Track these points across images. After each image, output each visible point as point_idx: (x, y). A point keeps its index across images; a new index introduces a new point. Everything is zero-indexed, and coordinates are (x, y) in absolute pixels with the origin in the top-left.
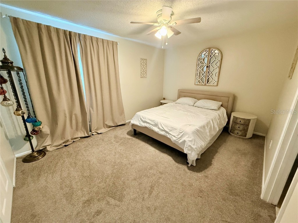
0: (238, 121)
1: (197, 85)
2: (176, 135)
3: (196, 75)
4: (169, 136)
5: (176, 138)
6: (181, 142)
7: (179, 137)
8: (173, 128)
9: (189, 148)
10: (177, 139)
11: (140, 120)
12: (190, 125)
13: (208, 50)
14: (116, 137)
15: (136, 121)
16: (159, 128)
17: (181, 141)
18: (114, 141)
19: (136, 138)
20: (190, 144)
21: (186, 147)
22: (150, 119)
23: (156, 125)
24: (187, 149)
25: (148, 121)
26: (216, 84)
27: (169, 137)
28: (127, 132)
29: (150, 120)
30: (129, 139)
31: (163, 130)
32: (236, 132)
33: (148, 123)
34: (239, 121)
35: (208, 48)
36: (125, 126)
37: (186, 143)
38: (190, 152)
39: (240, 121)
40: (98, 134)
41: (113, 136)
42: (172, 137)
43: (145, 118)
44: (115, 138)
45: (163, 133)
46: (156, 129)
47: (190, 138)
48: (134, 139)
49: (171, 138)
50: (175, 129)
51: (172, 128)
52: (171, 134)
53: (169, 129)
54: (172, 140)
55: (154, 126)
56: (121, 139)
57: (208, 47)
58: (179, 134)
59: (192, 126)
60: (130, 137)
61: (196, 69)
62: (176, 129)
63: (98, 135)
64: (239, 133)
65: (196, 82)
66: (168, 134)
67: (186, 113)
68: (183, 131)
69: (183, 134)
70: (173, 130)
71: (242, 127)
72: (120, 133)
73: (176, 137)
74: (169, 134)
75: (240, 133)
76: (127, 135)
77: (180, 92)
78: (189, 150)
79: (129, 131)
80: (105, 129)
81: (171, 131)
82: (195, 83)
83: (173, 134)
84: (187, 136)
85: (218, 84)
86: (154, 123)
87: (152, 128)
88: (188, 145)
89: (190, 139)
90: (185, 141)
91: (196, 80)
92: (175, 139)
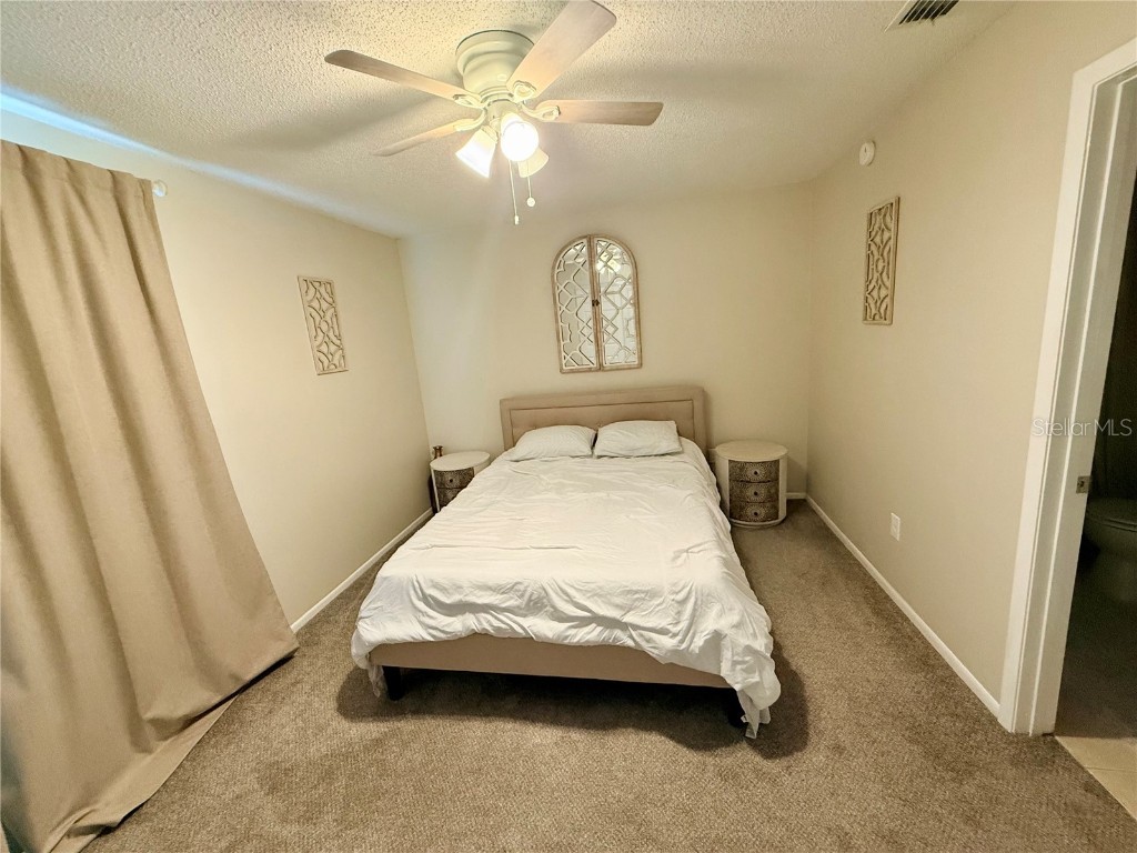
0: (748, 473)
1: (572, 371)
2: (669, 620)
3: (558, 336)
4: (631, 637)
5: (675, 635)
6: (702, 649)
7: (683, 625)
8: (636, 592)
9: (747, 659)
10: (682, 641)
11: (421, 605)
12: (687, 551)
13: (585, 241)
14: (276, 779)
15: (393, 619)
16: (561, 617)
17: (699, 642)
18: (284, 820)
19: (418, 712)
20: (744, 641)
21: (735, 663)
22: (490, 584)
23: (536, 604)
24: (739, 667)
25: (480, 601)
26: (634, 360)
27: (630, 643)
28: (333, 704)
29: (490, 588)
30: (378, 742)
31: (583, 622)
32: (750, 511)
33: (486, 608)
34: (750, 473)
35: (585, 237)
36: (300, 665)
37: (726, 642)
38: (756, 678)
39: (756, 473)
40: (105, 830)
41: (252, 781)
42: (648, 641)
43: (459, 588)
44: (273, 790)
45: (590, 634)
46: (542, 627)
47: (730, 610)
48: (407, 726)
49: (646, 646)
50: (647, 592)
51: (629, 592)
52: (636, 627)
53: (618, 600)
54: (654, 653)
55: (525, 616)
56: (329, 775)
57: (585, 234)
58: (679, 613)
59: (696, 550)
60: (372, 729)
61: (556, 314)
62: (652, 594)
63: (111, 843)
64: (758, 512)
65: (564, 362)
66: (618, 633)
67: (602, 494)
68: (689, 593)
69: (696, 603)
70: (637, 604)
71: (763, 491)
72: (289, 732)
73: (674, 629)
74: (624, 626)
75: (762, 512)
76: (345, 724)
77: (510, 410)
78: (749, 671)
79: (343, 688)
80: (149, 758)
81: (629, 609)
82: (561, 365)
83: (649, 625)
84: (716, 608)
85: (641, 358)
86: (522, 596)
87: (521, 631)
88: (740, 650)
89: (735, 618)
90: (717, 639)
91: (563, 354)
92: (667, 642)
